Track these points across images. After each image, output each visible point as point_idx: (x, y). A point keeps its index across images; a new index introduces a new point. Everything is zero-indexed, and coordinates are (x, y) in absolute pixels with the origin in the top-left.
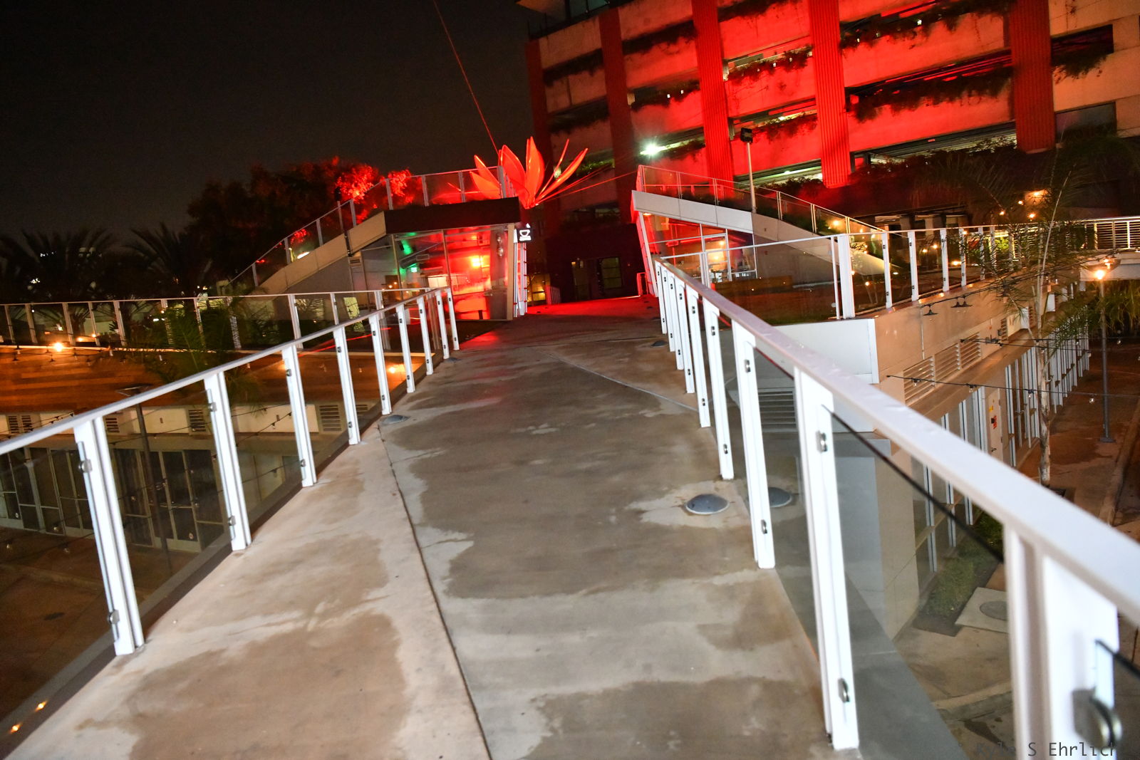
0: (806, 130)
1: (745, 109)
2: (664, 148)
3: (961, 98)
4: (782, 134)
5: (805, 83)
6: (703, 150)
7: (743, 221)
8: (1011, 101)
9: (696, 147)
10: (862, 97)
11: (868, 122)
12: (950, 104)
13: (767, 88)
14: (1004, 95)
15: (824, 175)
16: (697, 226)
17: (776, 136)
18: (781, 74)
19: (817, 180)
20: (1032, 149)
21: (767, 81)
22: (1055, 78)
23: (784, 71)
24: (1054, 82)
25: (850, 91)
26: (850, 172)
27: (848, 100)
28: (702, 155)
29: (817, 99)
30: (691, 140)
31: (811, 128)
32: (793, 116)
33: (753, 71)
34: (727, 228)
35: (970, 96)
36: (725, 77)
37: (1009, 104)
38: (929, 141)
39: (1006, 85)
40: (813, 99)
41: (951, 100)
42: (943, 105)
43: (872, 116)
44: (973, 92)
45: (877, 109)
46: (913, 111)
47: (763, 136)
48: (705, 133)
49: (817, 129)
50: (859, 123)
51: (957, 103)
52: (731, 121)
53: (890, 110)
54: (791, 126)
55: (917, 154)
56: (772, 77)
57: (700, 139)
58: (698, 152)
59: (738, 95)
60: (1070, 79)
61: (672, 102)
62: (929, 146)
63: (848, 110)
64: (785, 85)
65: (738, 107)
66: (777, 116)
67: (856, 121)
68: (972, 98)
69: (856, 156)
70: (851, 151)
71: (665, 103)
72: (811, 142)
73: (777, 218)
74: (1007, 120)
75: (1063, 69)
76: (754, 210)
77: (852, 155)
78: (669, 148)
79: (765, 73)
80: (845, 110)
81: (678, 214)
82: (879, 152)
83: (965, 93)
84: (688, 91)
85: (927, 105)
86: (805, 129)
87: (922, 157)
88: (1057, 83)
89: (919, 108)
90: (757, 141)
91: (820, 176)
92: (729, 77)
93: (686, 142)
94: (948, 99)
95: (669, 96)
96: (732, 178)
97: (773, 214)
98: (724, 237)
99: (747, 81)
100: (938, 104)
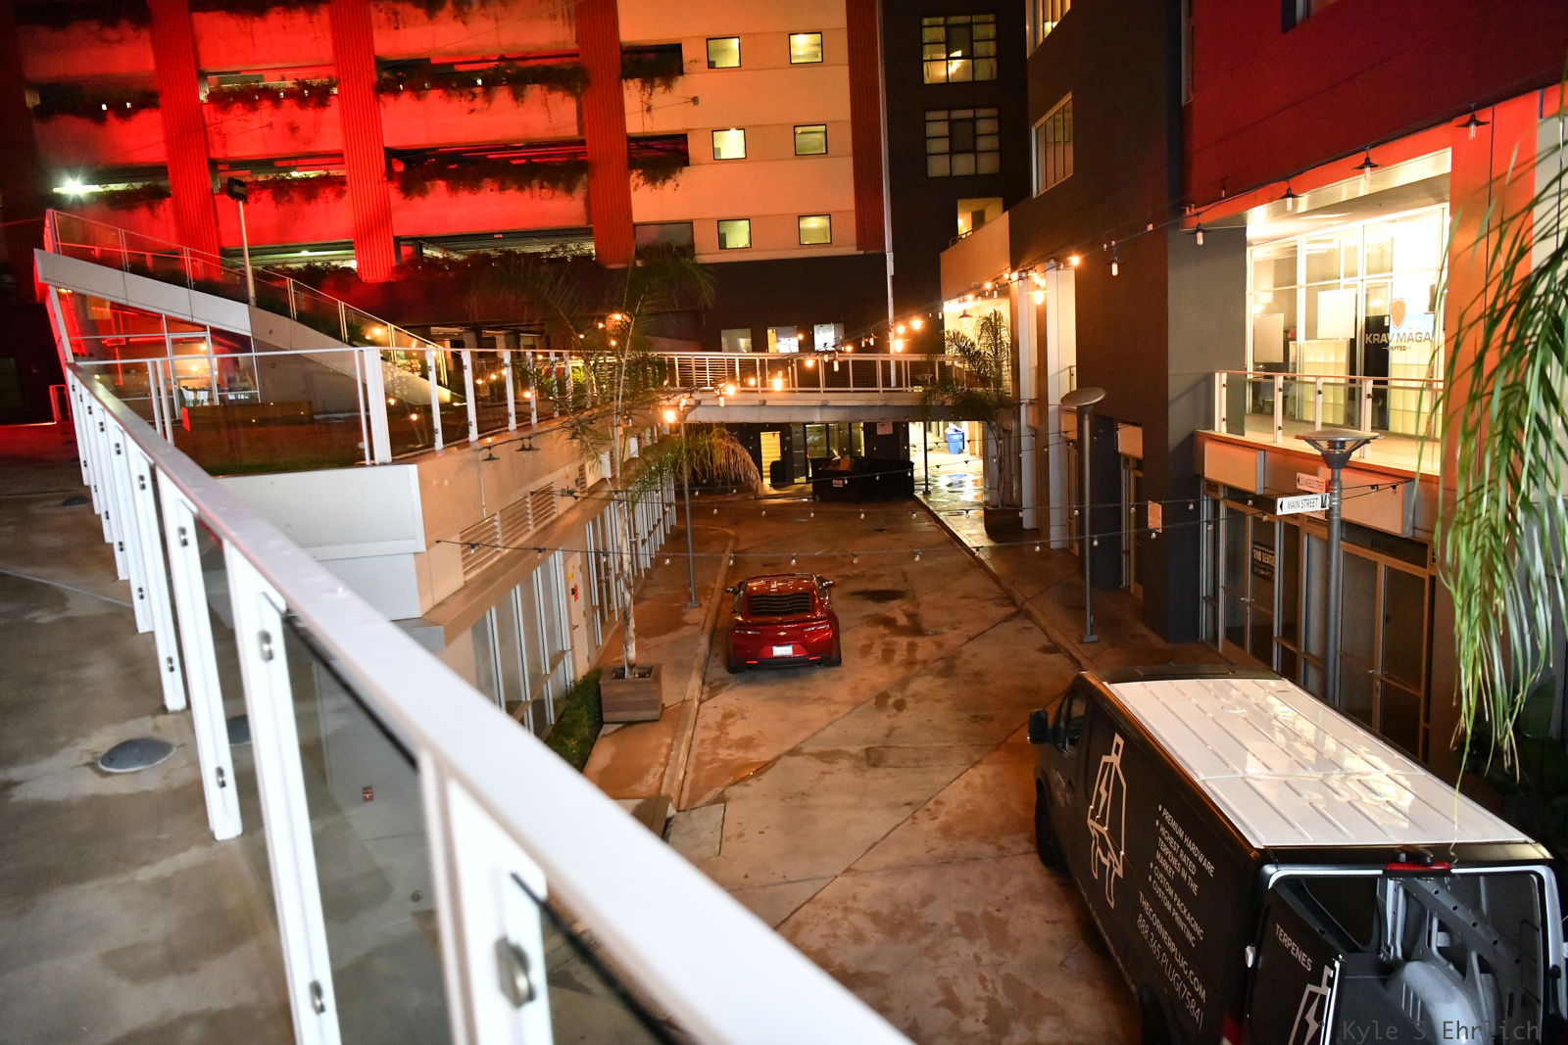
0: (331, 197)
1: (237, 152)
2: (97, 189)
3: (531, 187)
4: (296, 197)
5: (328, 129)
6: (168, 201)
7: (236, 317)
8: (588, 202)
9: (153, 196)
10: (408, 164)
11: (417, 200)
12: (519, 194)
13: (270, 125)
14: (579, 193)
15: (359, 263)
16: (158, 317)
17: (286, 198)
18: (290, 110)
19: (350, 269)
20: (612, 263)
21: (270, 116)
22: (633, 185)
23: (295, 108)
24: (632, 188)
25: (391, 154)
26: (394, 264)
27: (389, 166)
28: (165, 209)
29: (345, 156)
30: (147, 183)
31: (339, 195)
32: (312, 174)
33: (251, 97)
34: (208, 324)
35: (541, 187)
36: (203, 97)
37: (585, 205)
38: (496, 236)
39: (581, 182)
40: (340, 155)
41: (521, 189)
42: (511, 193)
43: (422, 192)
44: (545, 184)
45: (428, 184)
46: (475, 194)
47: (265, 195)
48: (170, 175)
49: (347, 198)
50: (405, 198)
51: (527, 193)
52: (213, 165)
53: (445, 188)
54: (309, 189)
55: (482, 251)
56: (277, 112)
57: (163, 183)
58: (160, 203)
59: (224, 128)
60: (647, 187)
61: (111, 118)
62: (495, 244)
63: (390, 179)
64: (297, 128)
65: (224, 146)
66: (288, 170)
67: (402, 196)
68: (544, 191)
69: (402, 243)
70: (396, 234)
71: (100, 118)
72: (338, 215)
73: (288, 315)
74: (581, 223)
75: (641, 174)
76: (253, 302)
77: (398, 240)
78: (108, 189)
79: (266, 103)
80: (385, 179)
81: (124, 297)
82: (434, 241)
83: (535, 182)
84: (139, 107)
85: (492, 190)
86: (329, 194)
87: (487, 256)
88: (635, 189)
89: (482, 192)
90: (257, 201)
91: (353, 264)
92: (209, 97)
93: (138, 185)
94: (516, 186)
95: (104, 107)
96: (217, 251)
97: (284, 311)
98: (204, 338)
99: (238, 110)
100: (505, 189)
